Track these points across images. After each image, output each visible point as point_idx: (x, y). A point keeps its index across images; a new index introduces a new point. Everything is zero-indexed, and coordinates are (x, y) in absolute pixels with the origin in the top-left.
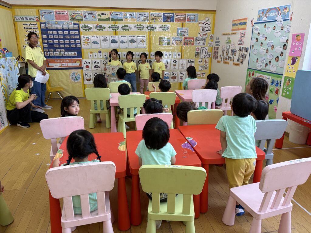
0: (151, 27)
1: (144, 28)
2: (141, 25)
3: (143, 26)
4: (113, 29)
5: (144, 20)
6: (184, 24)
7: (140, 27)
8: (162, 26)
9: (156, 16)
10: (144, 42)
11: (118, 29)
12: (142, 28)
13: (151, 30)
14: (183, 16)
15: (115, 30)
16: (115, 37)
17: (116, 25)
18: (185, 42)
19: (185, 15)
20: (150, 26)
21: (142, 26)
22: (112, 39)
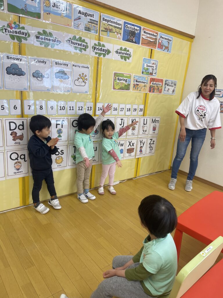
0: (100, 48)
1: (88, 47)
2: (83, 38)
3: (87, 43)
4: (13, 37)
5: (88, 29)
6: (153, 51)
7: (80, 43)
8: (121, 49)
9: (112, 26)
10: (86, 79)
11: (26, 39)
12: (84, 46)
13: (100, 54)
14: (153, 35)
15: (19, 39)
16: (18, 59)
17: (21, 25)
18: (150, 87)
19: (156, 35)
20: (99, 44)
21: (84, 41)
22: (9, 63)
